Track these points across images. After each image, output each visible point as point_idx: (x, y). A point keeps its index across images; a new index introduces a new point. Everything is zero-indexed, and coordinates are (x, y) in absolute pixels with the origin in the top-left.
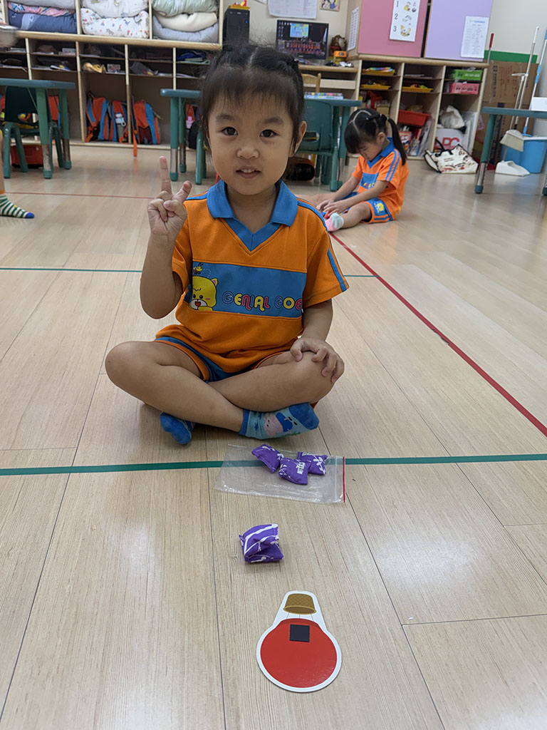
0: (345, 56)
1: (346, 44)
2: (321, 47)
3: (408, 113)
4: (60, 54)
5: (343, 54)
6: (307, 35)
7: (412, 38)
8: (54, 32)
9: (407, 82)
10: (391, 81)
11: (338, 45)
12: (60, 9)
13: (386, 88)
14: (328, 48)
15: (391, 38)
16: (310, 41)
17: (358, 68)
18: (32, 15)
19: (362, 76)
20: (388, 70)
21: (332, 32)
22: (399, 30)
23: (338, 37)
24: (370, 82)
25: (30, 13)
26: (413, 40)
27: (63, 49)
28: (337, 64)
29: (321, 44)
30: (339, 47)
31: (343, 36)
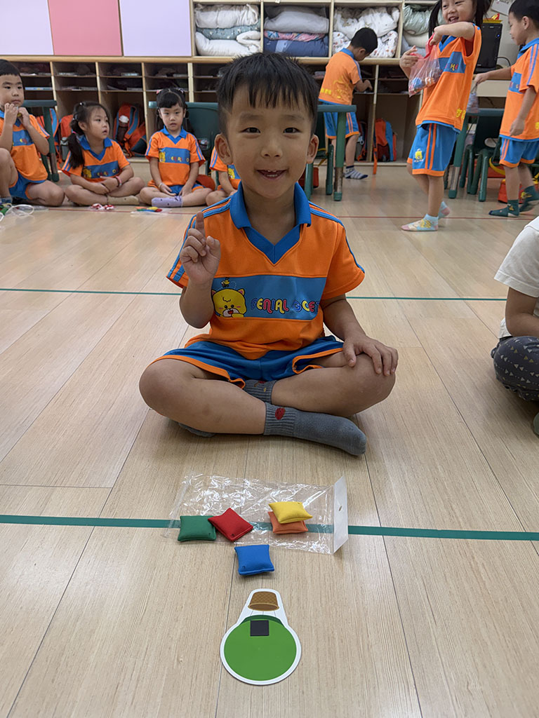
8: (305, 56)
12: (311, 34)
18: (285, 41)
27: (316, 73)
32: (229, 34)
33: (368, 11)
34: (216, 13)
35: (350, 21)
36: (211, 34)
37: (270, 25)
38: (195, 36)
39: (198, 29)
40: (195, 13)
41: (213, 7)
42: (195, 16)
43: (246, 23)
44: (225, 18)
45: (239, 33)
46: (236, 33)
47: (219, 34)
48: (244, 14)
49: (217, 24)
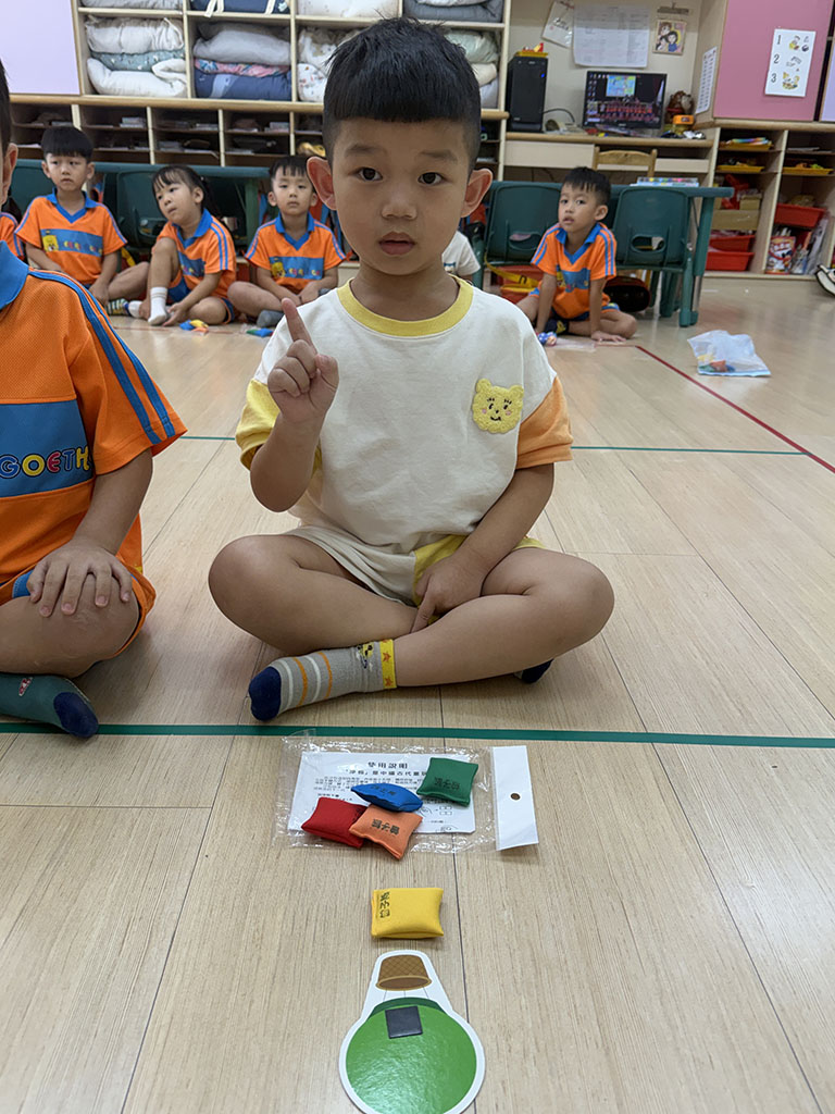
0: (691, 123)
1: (693, 104)
2: (653, 111)
3: (790, 208)
4: (267, 131)
5: (688, 120)
6: (632, 93)
7: (800, 91)
8: (258, 99)
9: (790, 160)
10: (765, 158)
11: (679, 106)
12: (267, 66)
13: (757, 169)
14: (664, 111)
15: (767, 92)
16: (637, 101)
17: (713, 141)
18: (228, 76)
19: (719, 153)
20: (761, 142)
21: (671, 88)
22: (780, 79)
23: (681, 94)
24: (730, 161)
25: (225, 73)
26: (803, 95)
27: (272, 124)
28: (679, 134)
29: (654, 106)
30: (681, 108)
31: (688, 93)
32: (141, 63)
34: (118, 30)
35: (326, 47)
36: (114, 61)
37: (202, 50)
38: (86, 65)
39: (92, 54)
40: (82, 27)
41: (115, 21)
42: (84, 33)
43: (166, 46)
44: (132, 38)
46: (151, 61)
47: (125, 62)
48: (161, 33)
49: (122, 48)
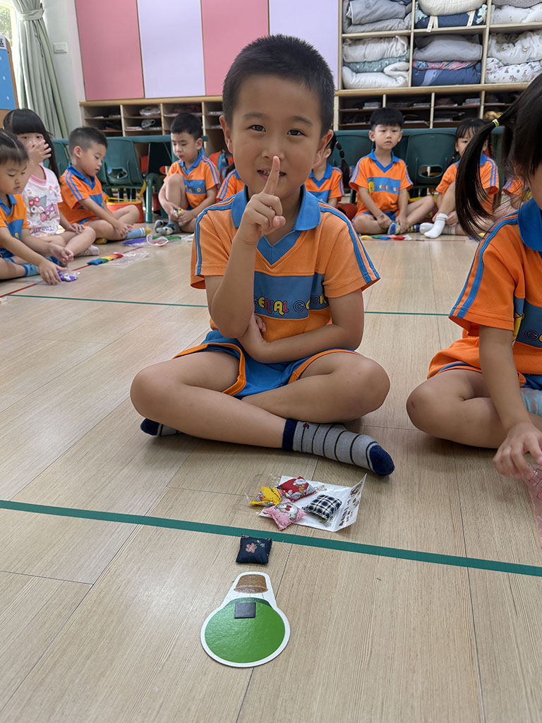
4: (464, 105)
8: (455, 84)
12: (462, 62)
18: (435, 71)
25: (432, 69)
32: (377, 67)
33: (526, 34)
34: (364, 47)
35: (505, 46)
36: (358, 67)
37: (420, 55)
38: (342, 71)
39: (345, 64)
40: (343, 48)
41: (361, 41)
42: (343, 51)
43: (395, 54)
44: (372, 51)
45: (387, 66)
46: (384, 65)
47: (367, 67)
48: (392, 46)
49: (365, 58)
